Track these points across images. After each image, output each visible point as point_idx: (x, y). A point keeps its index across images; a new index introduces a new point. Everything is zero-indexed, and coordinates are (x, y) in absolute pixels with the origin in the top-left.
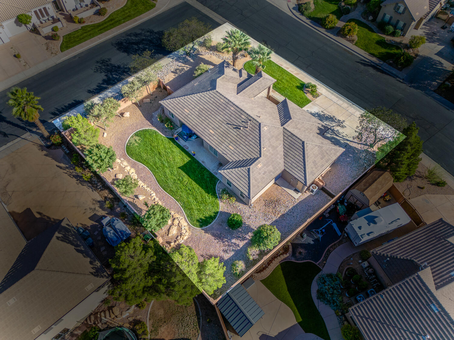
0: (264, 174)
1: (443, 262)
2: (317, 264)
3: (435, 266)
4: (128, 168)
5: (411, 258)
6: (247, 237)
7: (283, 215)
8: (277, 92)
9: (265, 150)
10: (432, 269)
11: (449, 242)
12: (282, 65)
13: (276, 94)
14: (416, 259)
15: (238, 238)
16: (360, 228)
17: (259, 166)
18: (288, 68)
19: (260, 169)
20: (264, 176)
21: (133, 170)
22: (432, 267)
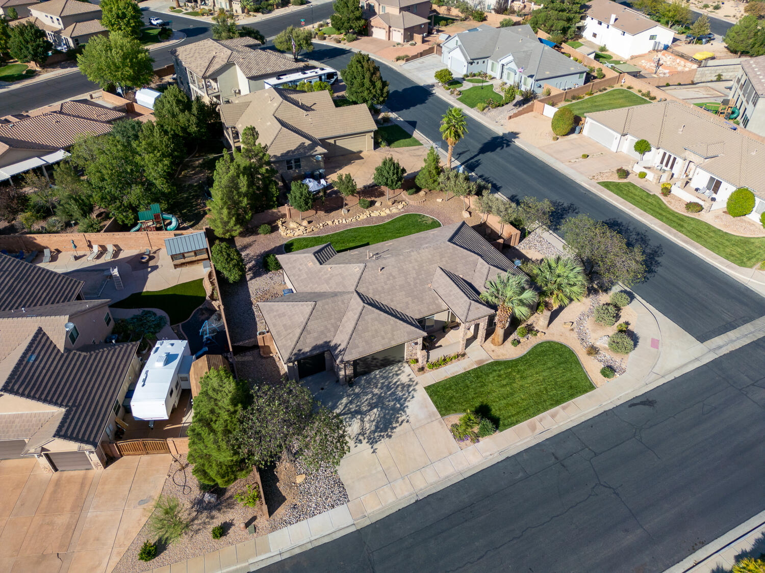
0: (299, 269)
1: (52, 368)
2: (180, 324)
3: (58, 357)
4: (388, 211)
5: (91, 355)
6: (249, 272)
7: (251, 304)
8: (475, 366)
9: (327, 270)
10: (59, 351)
11: (61, 405)
12: (564, 408)
13: (472, 365)
14: (85, 357)
15: (254, 266)
16: (172, 345)
17: (310, 264)
18: (553, 416)
19: (306, 265)
20: (297, 269)
21: (383, 214)
22: (60, 354)
